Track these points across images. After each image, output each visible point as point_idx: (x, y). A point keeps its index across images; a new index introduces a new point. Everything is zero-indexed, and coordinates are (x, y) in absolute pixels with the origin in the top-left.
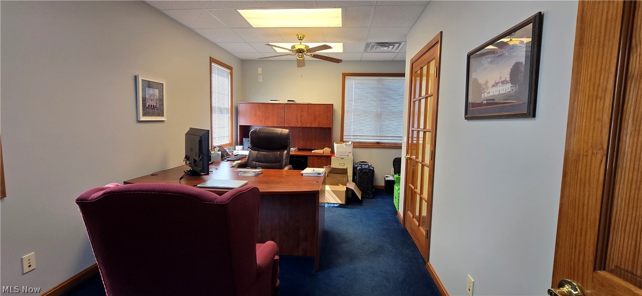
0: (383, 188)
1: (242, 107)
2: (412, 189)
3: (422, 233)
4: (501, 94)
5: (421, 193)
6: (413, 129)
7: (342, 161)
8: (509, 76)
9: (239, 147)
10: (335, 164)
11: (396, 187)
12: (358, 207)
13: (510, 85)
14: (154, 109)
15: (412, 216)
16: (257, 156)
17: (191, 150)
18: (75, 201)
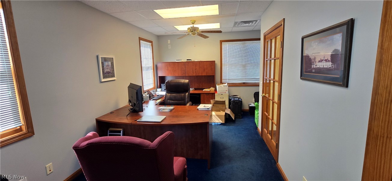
0: (248, 111)
1: (159, 65)
2: (266, 115)
3: (273, 144)
4: (325, 68)
5: (273, 119)
6: (266, 78)
7: (222, 96)
8: (330, 57)
9: (159, 90)
10: (218, 98)
11: (256, 112)
12: (233, 124)
13: (331, 63)
14: (109, 74)
15: (266, 132)
16: (170, 97)
17: (132, 97)
18: (72, 148)
